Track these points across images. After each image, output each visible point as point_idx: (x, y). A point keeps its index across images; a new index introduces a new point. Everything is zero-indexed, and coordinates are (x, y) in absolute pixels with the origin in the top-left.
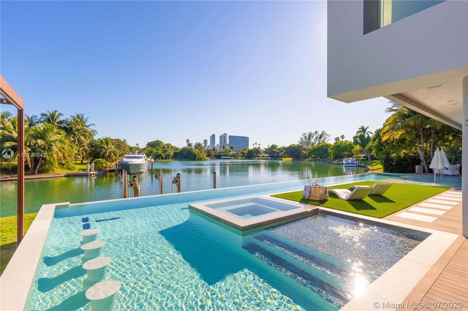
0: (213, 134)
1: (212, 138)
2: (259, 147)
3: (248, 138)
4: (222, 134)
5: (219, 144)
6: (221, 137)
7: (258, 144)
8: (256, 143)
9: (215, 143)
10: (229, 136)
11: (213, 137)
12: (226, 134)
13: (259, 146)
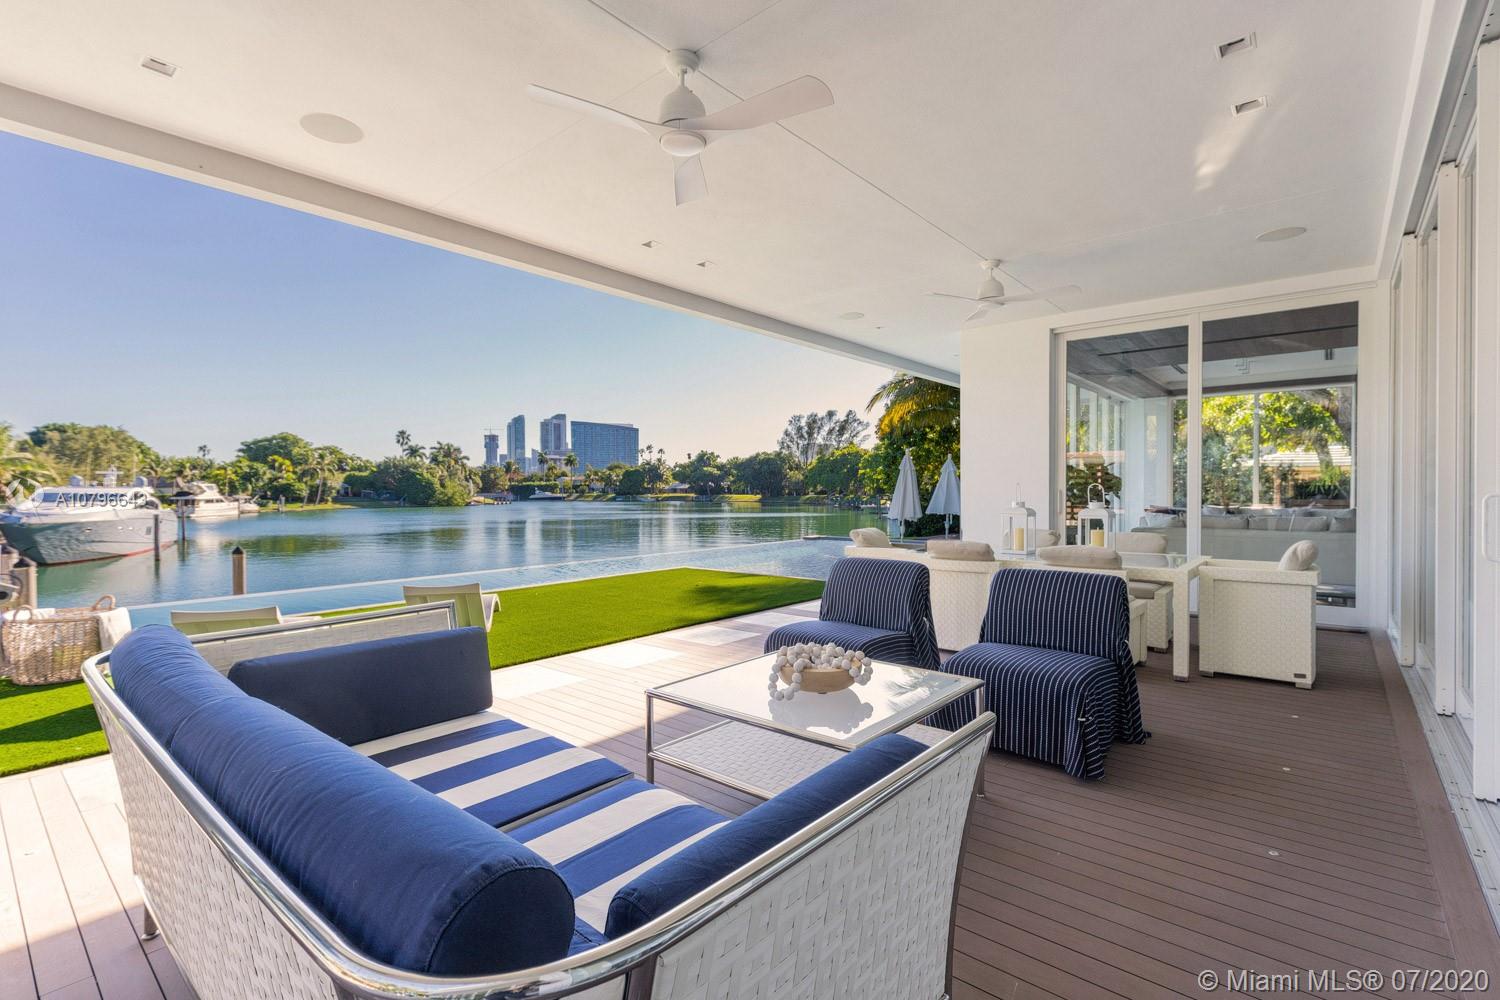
0: (516, 416)
1: (513, 429)
2: (659, 460)
3: (637, 430)
4: (550, 417)
5: (538, 448)
6: (545, 425)
7: (655, 450)
8: (649, 448)
9: (523, 448)
10: (573, 423)
11: (517, 427)
12: (562, 417)
13: (659, 456)
